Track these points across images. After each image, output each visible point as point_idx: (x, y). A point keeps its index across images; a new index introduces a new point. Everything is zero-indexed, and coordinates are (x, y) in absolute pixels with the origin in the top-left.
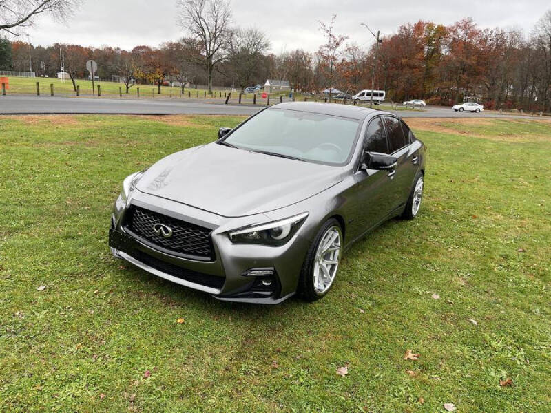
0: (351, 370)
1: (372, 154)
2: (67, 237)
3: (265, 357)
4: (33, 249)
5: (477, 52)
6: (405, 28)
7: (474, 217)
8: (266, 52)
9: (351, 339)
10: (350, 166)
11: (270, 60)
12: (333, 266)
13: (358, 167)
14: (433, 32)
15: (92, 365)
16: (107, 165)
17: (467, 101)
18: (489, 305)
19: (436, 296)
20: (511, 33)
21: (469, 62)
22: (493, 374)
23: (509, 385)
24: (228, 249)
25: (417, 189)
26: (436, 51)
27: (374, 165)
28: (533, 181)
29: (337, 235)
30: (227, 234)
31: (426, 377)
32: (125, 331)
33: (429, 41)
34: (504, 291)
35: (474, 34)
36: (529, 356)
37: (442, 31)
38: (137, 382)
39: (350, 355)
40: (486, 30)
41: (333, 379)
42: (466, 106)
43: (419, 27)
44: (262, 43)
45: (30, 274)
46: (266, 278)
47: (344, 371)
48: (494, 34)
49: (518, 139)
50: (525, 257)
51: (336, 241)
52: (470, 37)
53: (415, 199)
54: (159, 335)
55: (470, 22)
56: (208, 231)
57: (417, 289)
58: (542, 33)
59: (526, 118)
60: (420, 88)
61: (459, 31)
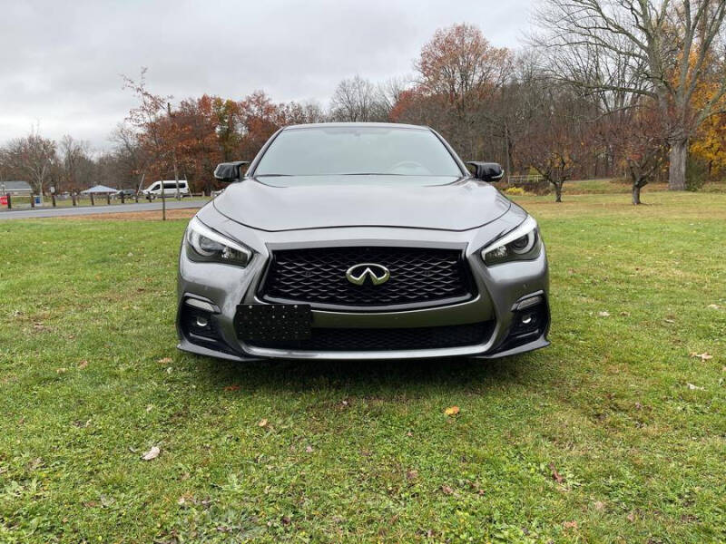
6: (187, 104)
14: (222, 109)
20: (308, 107)
30: (478, 254)
33: (220, 118)
35: (270, 109)
37: (232, 108)
40: (282, 105)
43: (204, 102)
48: (291, 110)
52: (267, 114)
55: (263, 96)
58: (340, 106)
61: (252, 107)
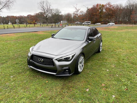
0: (90, 90)
1: (90, 37)
2: (16, 64)
3: (68, 89)
4: (8, 67)
5: (112, 10)
6: (94, 6)
7: (115, 51)
8: (60, 14)
9: (89, 82)
10: (85, 41)
11: (62, 16)
12: (83, 65)
13: (86, 41)
14: (101, 6)
15: (27, 94)
16: (24, 45)
17: (111, 22)
18: (120, 71)
19: (108, 70)
20: (120, 5)
21: (110, 13)
22: (123, 87)
23: (127, 90)
24: (57, 63)
25: (101, 45)
26: (102, 10)
27: (90, 40)
28: (128, 41)
29: (83, 58)
30: (57, 59)
31: (107, 89)
32: (34, 85)
33: (100, 8)
34: (124, 68)
35: (111, 6)
36: (131, 83)
37: (103, 6)
38: (38, 97)
39: (89, 86)
40: (114, 5)
41: (85, 92)
42: (110, 24)
43: (97, 5)
44: (59, 12)
45: (9, 74)
46: (67, 69)
47: (88, 90)
48: (116, 6)
49: (124, 31)
50: (128, 59)
51: (83, 59)
53: (100, 47)
54: (42, 85)
55: (110, 3)
56: (52, 59)
57: (103, 69)
58: (127, 4)
59: (125, 25)
60: (99, 20)
61: (107, 5)
